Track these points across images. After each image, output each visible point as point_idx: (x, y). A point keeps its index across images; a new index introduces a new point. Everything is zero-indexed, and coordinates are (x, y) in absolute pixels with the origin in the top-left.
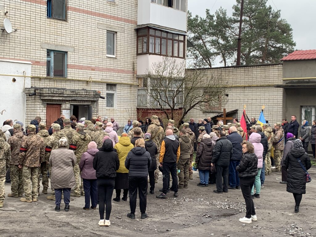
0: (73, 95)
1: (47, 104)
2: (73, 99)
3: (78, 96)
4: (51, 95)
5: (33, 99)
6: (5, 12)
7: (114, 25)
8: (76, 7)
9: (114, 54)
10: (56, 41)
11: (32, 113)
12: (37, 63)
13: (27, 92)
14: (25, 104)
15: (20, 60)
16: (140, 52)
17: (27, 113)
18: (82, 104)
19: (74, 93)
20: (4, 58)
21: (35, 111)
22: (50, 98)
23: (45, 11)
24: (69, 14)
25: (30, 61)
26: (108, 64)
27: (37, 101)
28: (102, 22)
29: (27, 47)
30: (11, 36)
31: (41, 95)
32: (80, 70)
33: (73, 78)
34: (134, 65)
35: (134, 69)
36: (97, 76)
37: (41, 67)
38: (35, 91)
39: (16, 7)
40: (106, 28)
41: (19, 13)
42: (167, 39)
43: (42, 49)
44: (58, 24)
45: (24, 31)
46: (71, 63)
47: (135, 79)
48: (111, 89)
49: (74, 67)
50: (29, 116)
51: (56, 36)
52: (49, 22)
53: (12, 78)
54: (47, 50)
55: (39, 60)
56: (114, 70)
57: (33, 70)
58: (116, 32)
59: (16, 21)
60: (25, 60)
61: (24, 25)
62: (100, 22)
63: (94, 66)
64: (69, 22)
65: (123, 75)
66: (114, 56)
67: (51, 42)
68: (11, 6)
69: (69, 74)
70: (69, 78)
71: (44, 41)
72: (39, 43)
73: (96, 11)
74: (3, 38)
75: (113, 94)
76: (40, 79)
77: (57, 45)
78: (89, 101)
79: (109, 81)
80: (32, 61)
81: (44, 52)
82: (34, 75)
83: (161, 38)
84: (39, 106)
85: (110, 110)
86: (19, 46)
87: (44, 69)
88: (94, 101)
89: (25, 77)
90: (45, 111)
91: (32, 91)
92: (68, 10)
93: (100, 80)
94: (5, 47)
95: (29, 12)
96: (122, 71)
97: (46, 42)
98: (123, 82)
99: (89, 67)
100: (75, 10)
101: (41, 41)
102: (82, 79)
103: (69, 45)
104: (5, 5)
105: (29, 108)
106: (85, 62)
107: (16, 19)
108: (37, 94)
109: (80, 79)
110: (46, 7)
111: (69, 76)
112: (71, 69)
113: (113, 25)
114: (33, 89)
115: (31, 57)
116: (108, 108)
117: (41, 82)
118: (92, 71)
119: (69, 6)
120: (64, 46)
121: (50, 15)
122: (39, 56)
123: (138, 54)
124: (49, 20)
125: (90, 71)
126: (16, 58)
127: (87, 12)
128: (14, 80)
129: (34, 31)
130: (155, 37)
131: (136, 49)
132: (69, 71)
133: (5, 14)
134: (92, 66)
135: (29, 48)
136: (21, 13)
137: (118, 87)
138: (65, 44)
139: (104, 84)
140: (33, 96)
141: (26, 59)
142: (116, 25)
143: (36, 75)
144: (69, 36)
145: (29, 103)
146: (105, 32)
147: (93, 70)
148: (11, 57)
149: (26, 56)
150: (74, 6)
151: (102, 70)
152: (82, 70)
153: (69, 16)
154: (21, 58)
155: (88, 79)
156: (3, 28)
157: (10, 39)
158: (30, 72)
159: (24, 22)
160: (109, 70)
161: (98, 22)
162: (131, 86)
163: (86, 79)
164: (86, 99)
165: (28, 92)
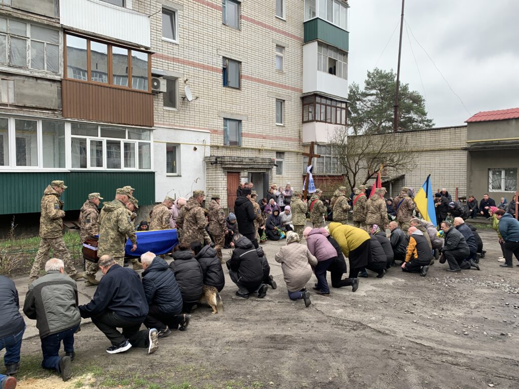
0: (251, 163)
1: (228, 172)
2: (251, 166)
3: (255, 163)
4: (232, 163)
5: (214, 167)
6: (185, 79)
7: (283, 93)
8: (249, 75)
9: (281, 123)
10: (231, 109)
11: (213, 182)
12: (215, 132)
13: (207, 161)
14: (206, 172)
15: (199, 128)
16: (305, 120)
17: (207, 182)
18: (258, 172)
19: (252, 161)
20: (185, 127)
21: (216, 179)
22: (231, 166)
23: (220, 79)
24: (243, 82)
25: (209, 129)
26: (277, 132)
27: (218, 169)
28: (272, 91)
29: (205, 116)
30: (191, 105)
31: (222, 163)
32: (253, 139)
33: (247, 147)
34: (300, 133)
35: (300, 137)
36: (268, 144)
37: (219, 135)
38: (216, 159)
39: (195, 75)
40: (275, 97)
41: (198, 81)
42: (331, 106)
43: (219, 118)
44: (233, 92)
45: (203, 100)
46: (246, 132)
47: (301, 147)
48: (280, 157)
49: (248, 135)
50: (209, 184)
51: (231, 105)
52: (225, 91)
53: (193, 147)
54: (224, 118)
55: (216, 129)
56: (281, 138)
57: (212, 139)
58: (284, 101)
59: (195, 89)
60: (204, 129)
61: (202, 93)
62: (270, 91)
63: (265, 134)
64: (243, 90)
65: (290, 143)
66: (282, 125)
67: (227, 111)
68: (190, 74)
69: (243, 142)
70: (244, 146)
71: (221, 110)
72: (216, 111)
73: (267, 80)
74: (183, 106)
75: (281, 162)
76: (218, 147)
77: (232, 114)
78: (265, 168)
79: (279, 149)
80: (210, 130)
81: (221, 121)
82: (212, 144)
83: (326, 105)
84: (220, 174)
85: (279, 177)
86: (198, 115)
87: (221, 138)
88: (269, 169)
89: (205, 146)
90: (226, 179)
91: (213, 160)
92: (242, 78)
93: (270, 148)
94: (186, 116)
95: (207, 80)
96: (290, 139)
97: (223, 110)
98: (290, 150)
99: (261, 136)
100: (248, 78)
101: (218, 109)
102: (254, 147)
103: (243, 113)
104: (185, 73)
105: (209, 177)
106: (258, 130)
107: (195, 87)
108: (218, 162)
109: (253, 147)
110: (222, 75)
111: (243, 144)
112: (245, 138)
113: (281, 93)
114: (214, 158)
115: (210, 126)
116: (278, 176)
117: (219, 151)
118: (264, 140)
119: (243, 74)
120: (239, 114)
121: (226, 83)
122: (217, 124)
123: (303, 122)
124: (224, 88)
125: (262, 139)
126: (196, 126)
127: (259, 81)
128: (195, 149)
129: (212, 99)
130: (321, 104)
131: (301, 117)
132: (243, 140)
133: (185, 82)
134: (264, 134)
135: (208, 116)
136: (200, 81)
137: (286, 155)
138: (239, 113)
139: (274, 152)
140: (215, 165)
141: (205, 127)
142: (284, 94)
143: (215, 144)
144: (243, 105)
145: (209, 172)
146: (274, 100)
147: (264, 138)
148: (191, 126)
149: (205, 125)
150: (247, 75)
151: (272, 138)
152: (255, 139)
153: (243, 84)
154: (201, 127)
155: (260, 148)
156: (183, 97)
157: (191, 107)
158: (209, 141)
159: (202, 91)
160: (277, 138)
161: (268, 90)
162: (297, 153)
163: (258, 147)
164: (262, 167)
165: (209, 161)
